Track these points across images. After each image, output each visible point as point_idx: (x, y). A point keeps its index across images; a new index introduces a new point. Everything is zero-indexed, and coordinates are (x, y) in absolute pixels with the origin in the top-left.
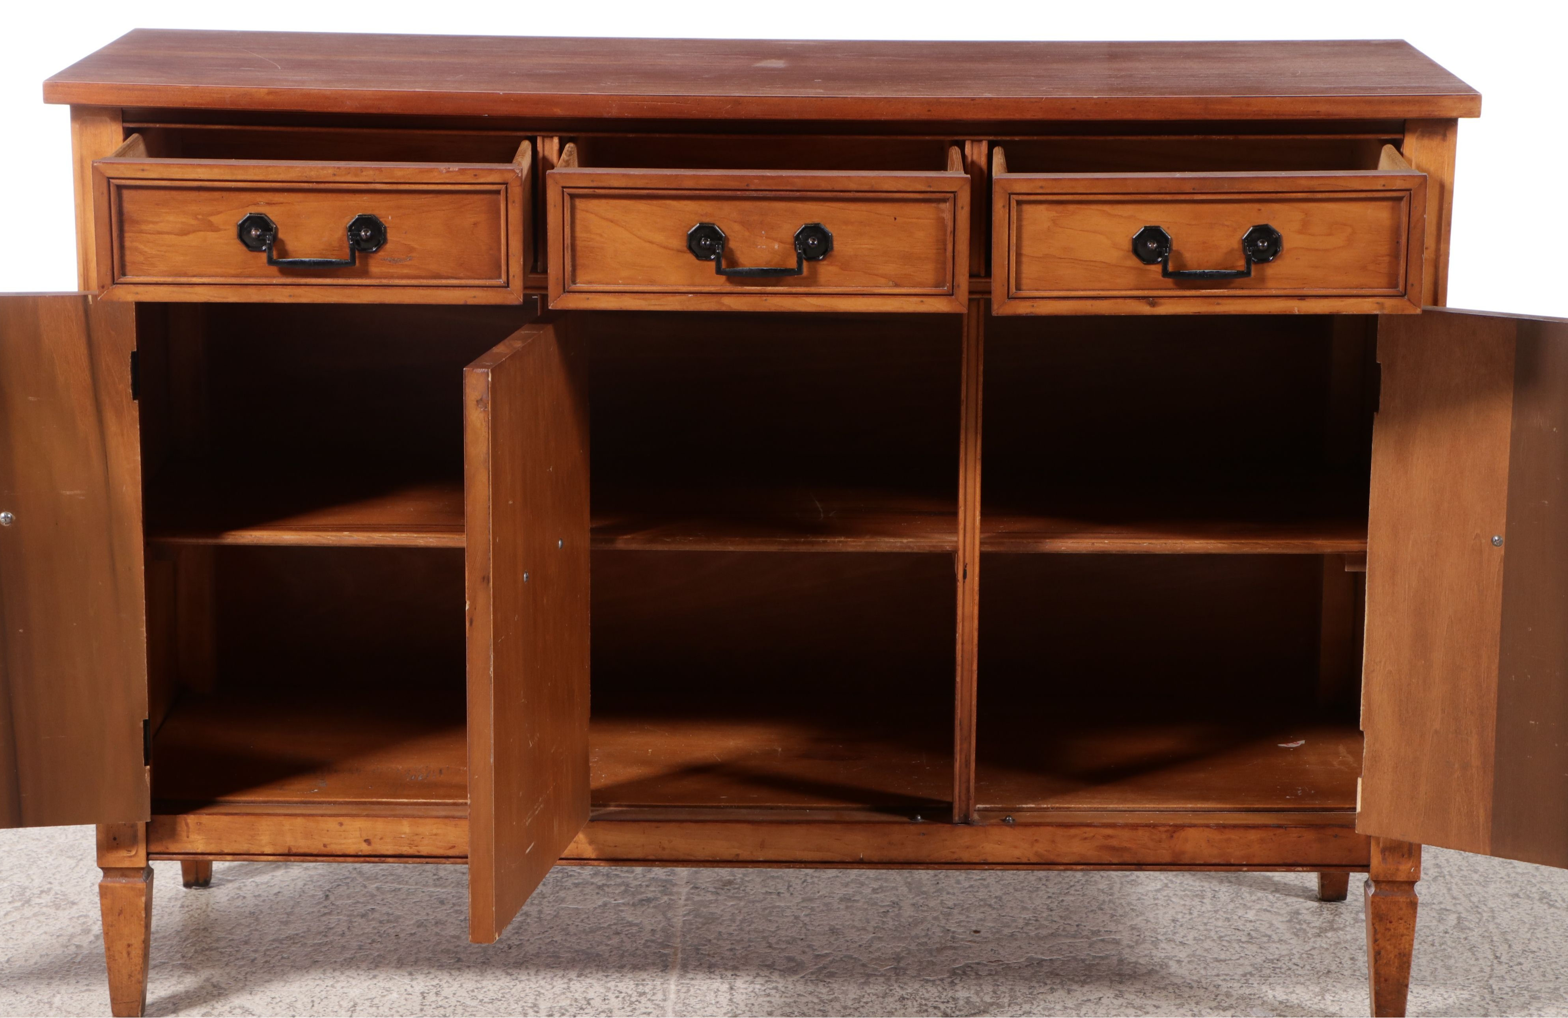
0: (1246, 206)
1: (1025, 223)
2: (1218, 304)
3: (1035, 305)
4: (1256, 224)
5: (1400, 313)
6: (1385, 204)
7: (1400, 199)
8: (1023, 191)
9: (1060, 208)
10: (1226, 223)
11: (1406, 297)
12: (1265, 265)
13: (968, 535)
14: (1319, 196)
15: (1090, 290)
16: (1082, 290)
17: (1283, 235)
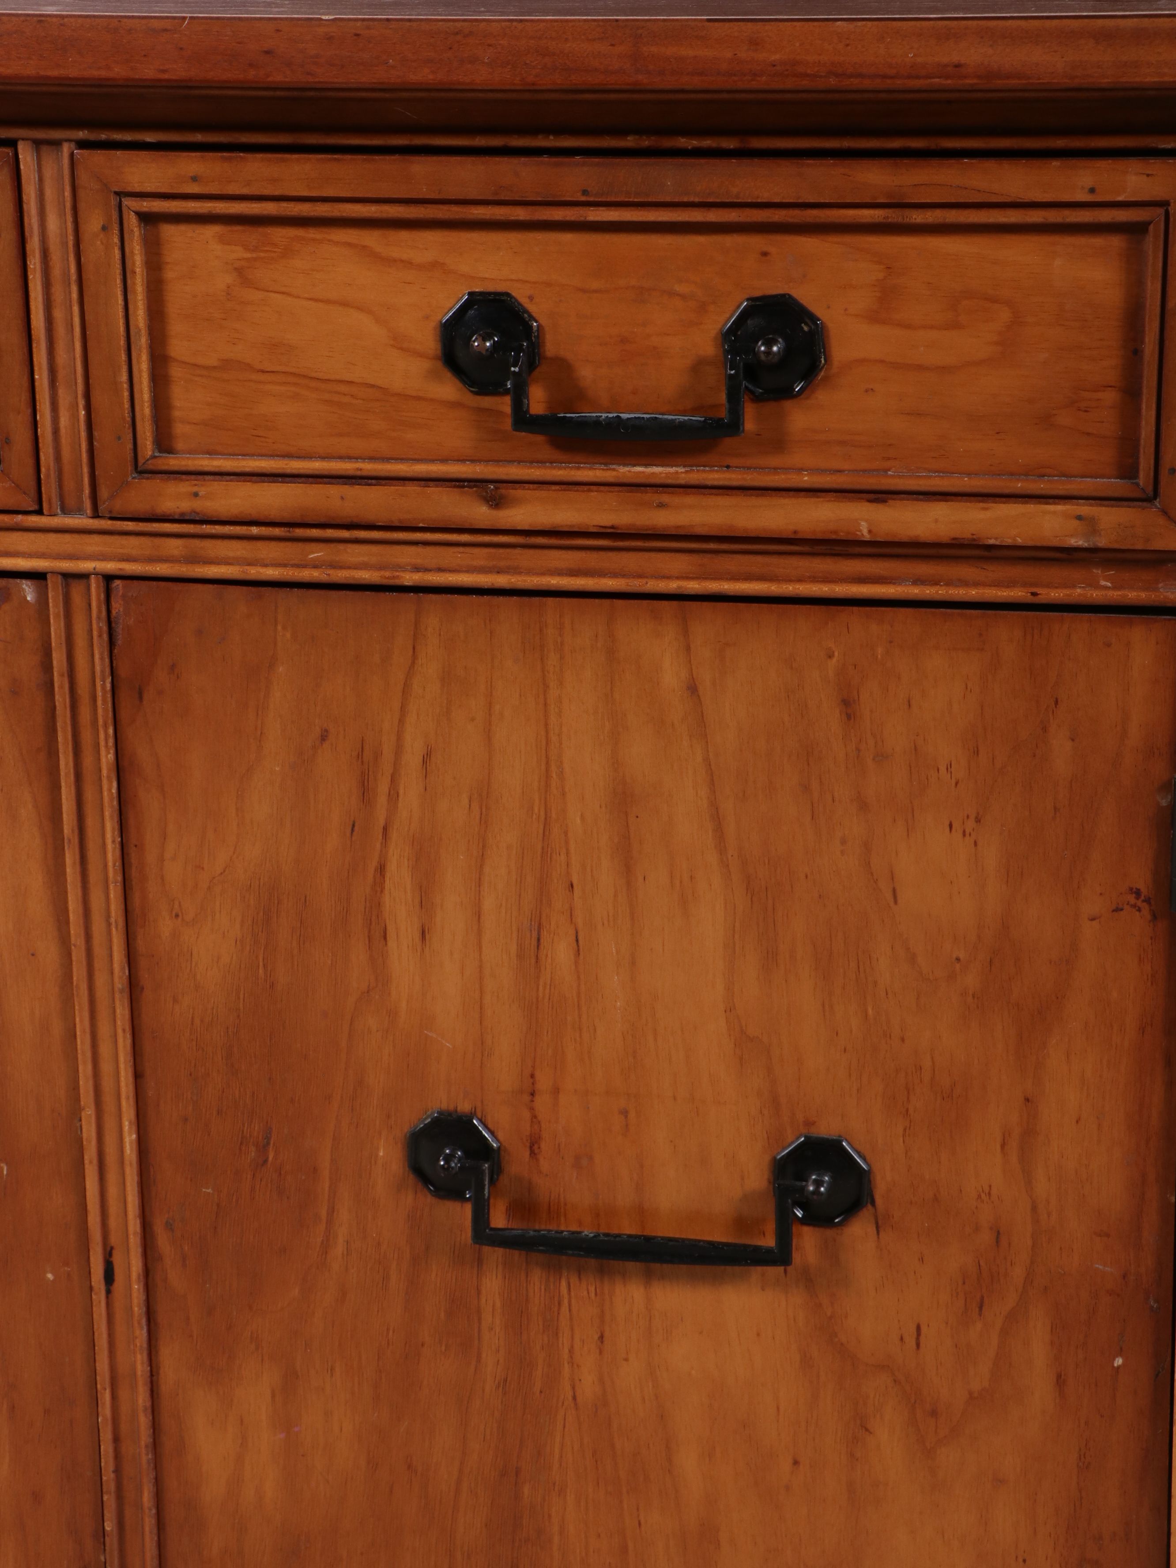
0: (730, 240)
1: (169, 274)
2: (661, 506)
3: (202, 492)
4: (758, 293)
5: (1139, 546)
6: (1098, 241)
7: (1136, 230)
8: (149, 188)
9: (253, 235)
10: (679, 288)
11: (1157, 503)
12: (788, 404)
13: (112, 1177)
14: (918, 217)
15: (341, 458)
16: (323, 458)
17: (830, 325)
